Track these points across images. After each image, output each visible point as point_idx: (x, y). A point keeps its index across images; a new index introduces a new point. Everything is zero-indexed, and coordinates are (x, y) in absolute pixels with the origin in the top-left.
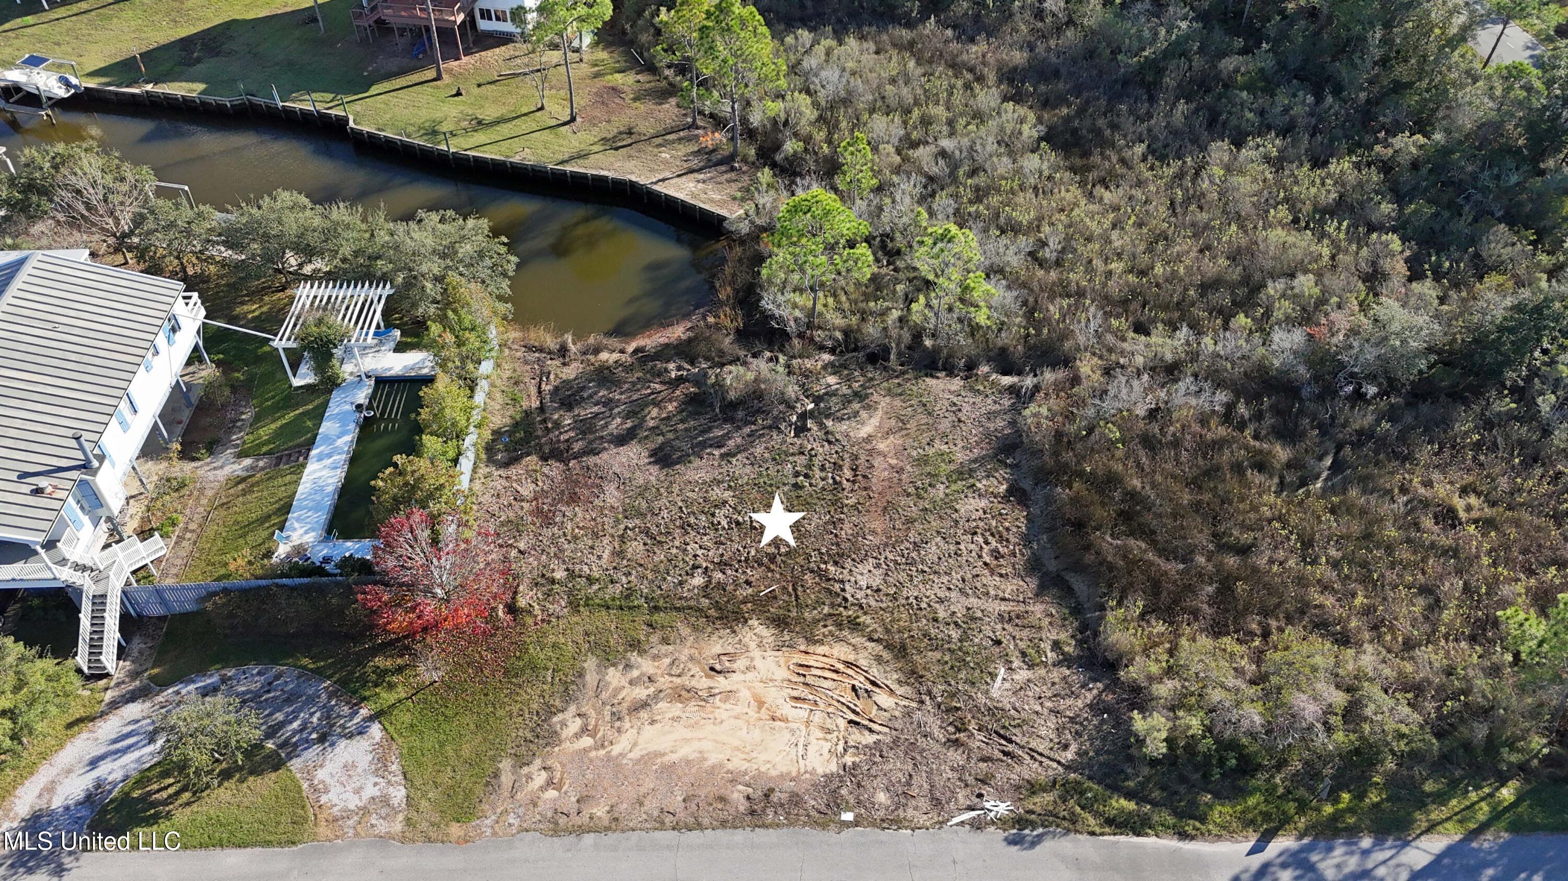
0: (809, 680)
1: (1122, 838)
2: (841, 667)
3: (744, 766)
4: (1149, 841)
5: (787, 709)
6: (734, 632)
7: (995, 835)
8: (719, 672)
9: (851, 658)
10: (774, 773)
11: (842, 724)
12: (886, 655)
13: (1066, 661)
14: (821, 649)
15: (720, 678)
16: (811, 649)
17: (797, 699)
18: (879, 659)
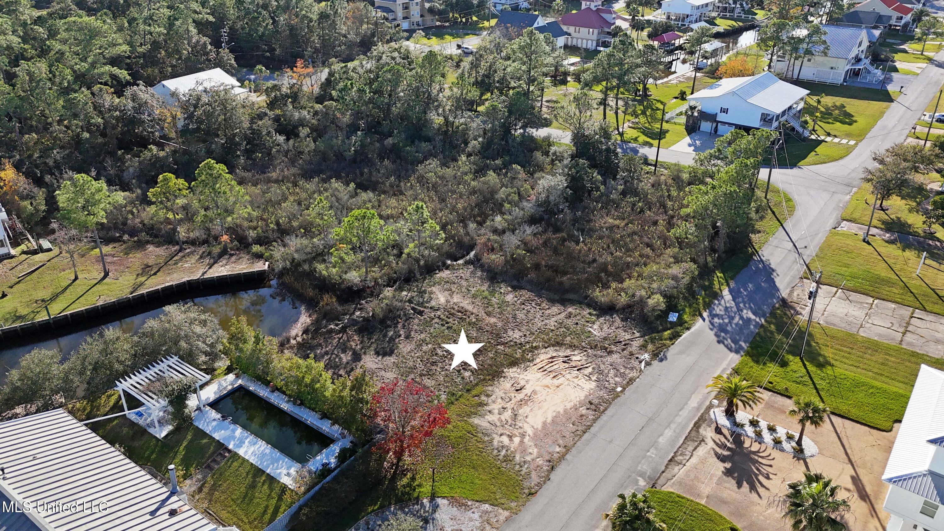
0: (549, 370)
1: (679, 340)
2: (550, 360)
3: (572, 404)
4: (684, 336)
5: (556, 382)
6: (504, 377)
7: (655, 363)
8: (521, 389)
9: (550, 356)
10: (583, 398)
11: (576, 372)
12: (558, 348)
13: (598, 316)
14: (538, 360)
15: (523, 391)
16: (535, 362)
17: (554, 377)
18: (556, 350)
